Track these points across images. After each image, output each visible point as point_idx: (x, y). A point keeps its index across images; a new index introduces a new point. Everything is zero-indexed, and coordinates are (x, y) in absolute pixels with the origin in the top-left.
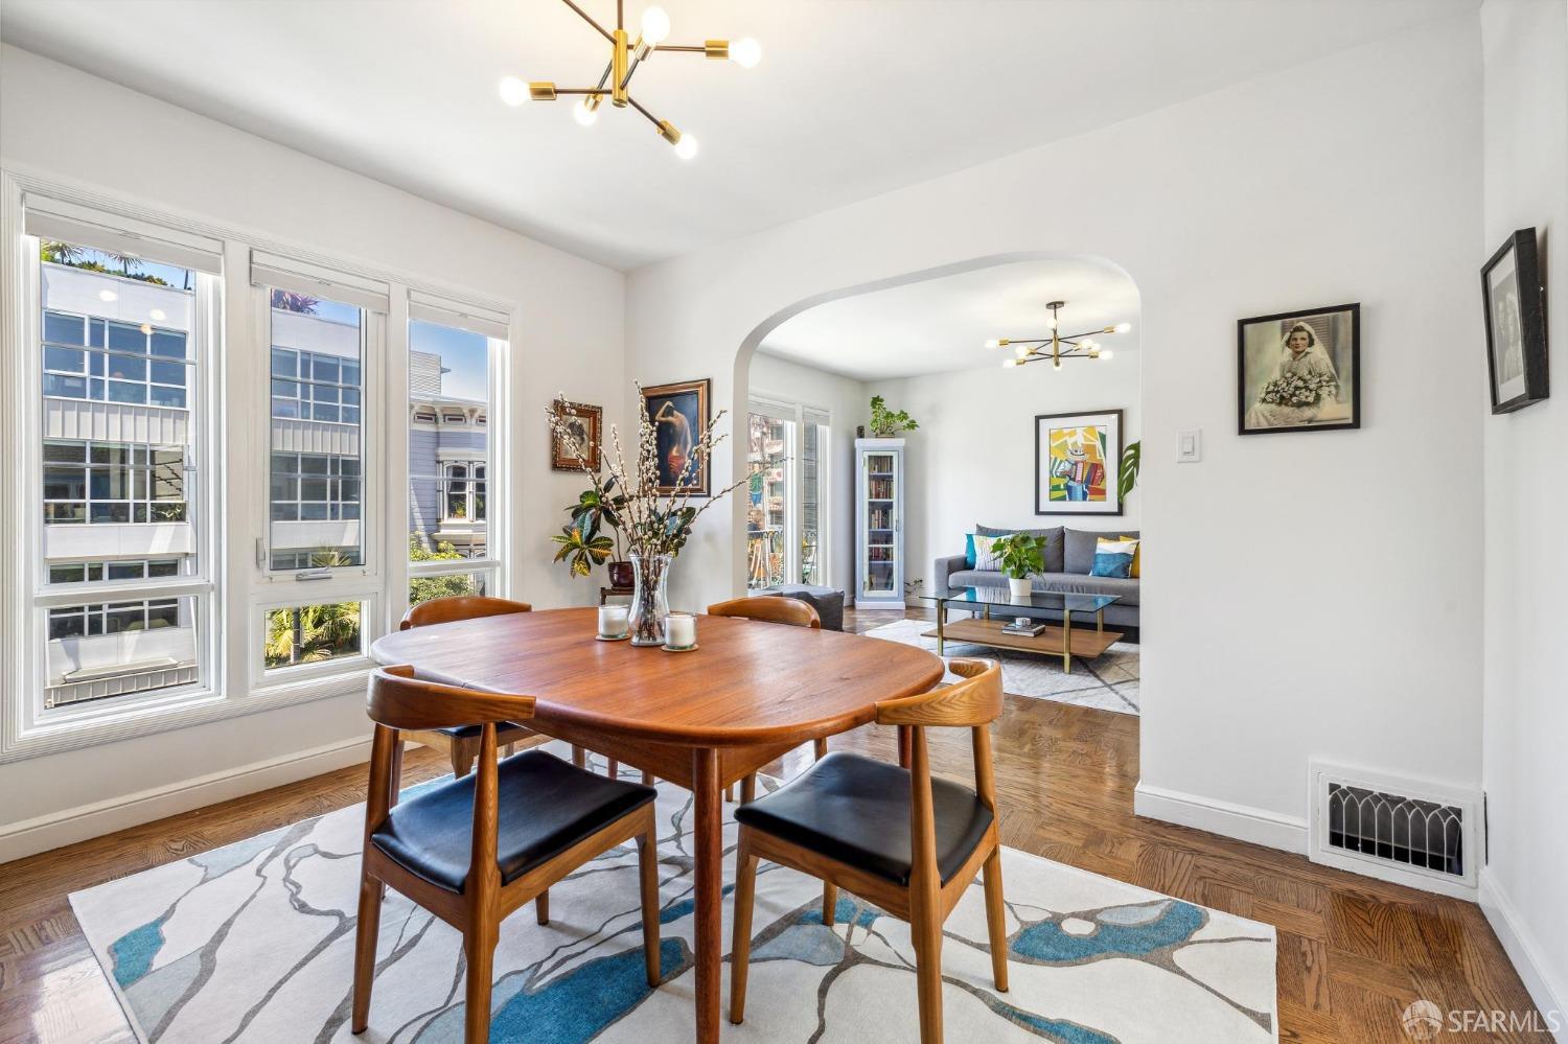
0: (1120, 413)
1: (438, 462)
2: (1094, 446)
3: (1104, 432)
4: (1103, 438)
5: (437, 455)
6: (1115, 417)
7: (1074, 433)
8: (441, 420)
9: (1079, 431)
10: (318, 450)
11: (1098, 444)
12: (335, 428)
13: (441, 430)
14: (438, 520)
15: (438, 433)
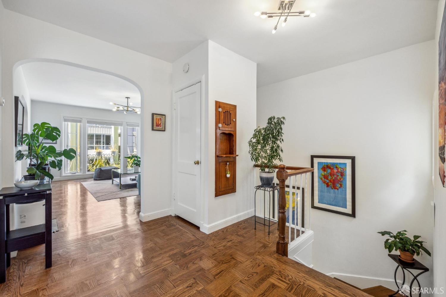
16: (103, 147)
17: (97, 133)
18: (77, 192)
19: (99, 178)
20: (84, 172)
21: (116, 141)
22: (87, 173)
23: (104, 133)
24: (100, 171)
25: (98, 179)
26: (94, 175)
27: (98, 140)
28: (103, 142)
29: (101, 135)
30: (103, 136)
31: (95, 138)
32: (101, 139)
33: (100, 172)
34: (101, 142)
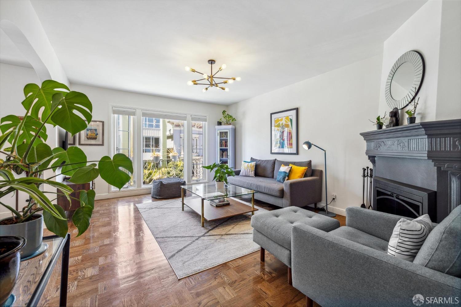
0: (297, 110)
1: (181, 138)
2: (288, 124)
3: (291, 119)
4: (291, 120)
5: (180, 136)
6: (295, 111)
7: (282, 120)
8: (181, 127)
9: (284, 118)
10: (149, 135)
11: (290, 123)
12: (153, 129)
13: (181, 129)
14: (181, 153)
15: (181, 130)
16: (153, 150)
17: (146, 135)
18: (130, 214)
19: (159, 196)
20: (139, 186)
21: (165, 144)
22: (144, 186)
23: (153, 135)
24: (161, 185)
25: (157, 197)
26: (152, 189)
27: (148, 143)
28: (152, 145)
29: (150, 138)
30: (153, 138)
31: (145, 142)
32: (150, 142)
33: (161, 188)
34: (150, 145)
